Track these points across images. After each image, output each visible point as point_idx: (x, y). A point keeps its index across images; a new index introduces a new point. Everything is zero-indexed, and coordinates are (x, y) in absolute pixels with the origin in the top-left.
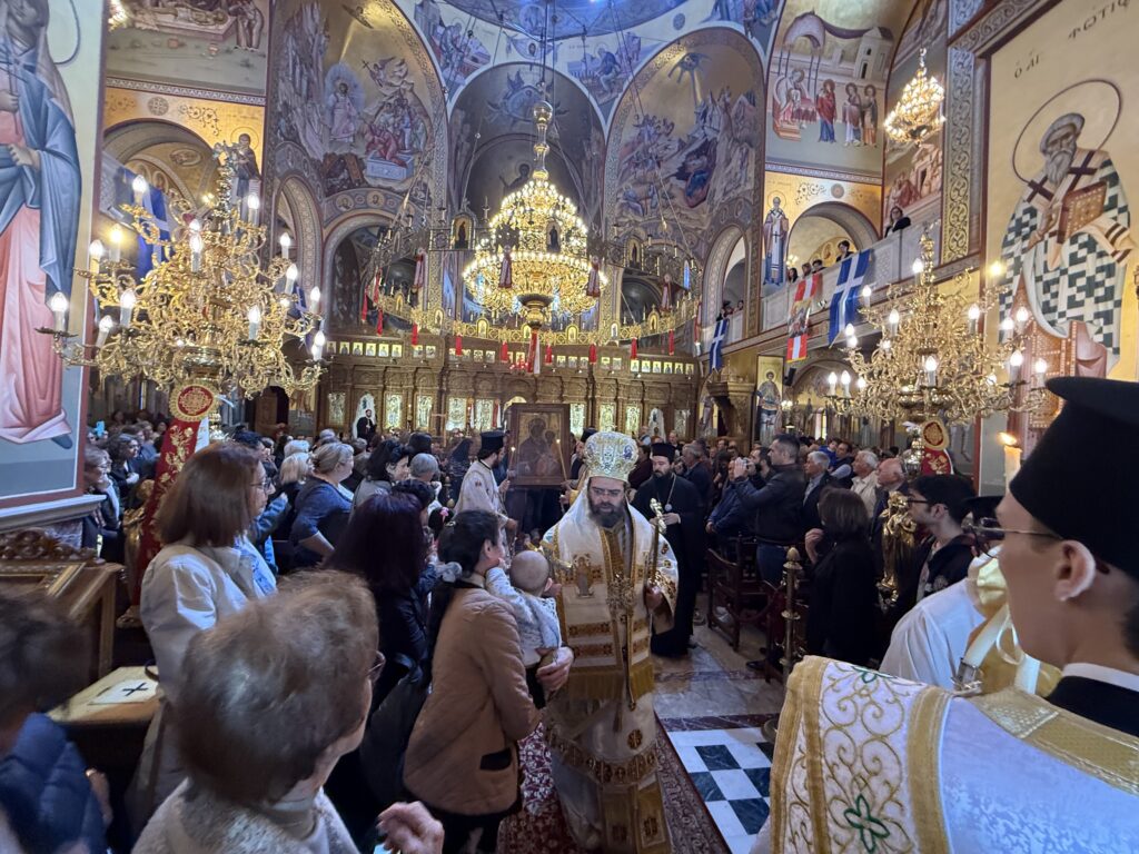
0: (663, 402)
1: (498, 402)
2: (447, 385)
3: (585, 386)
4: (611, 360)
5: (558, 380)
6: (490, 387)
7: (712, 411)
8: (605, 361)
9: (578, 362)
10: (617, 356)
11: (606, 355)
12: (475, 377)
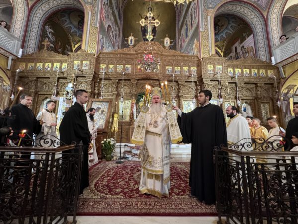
0: (251, 98)
1: (134, 101)
2: (99, 90)
3: (194, 88)
4: (214, 67)
5: (175, 83)
6: (128, 90)
7: (289, 103)
8: (210, 68)
9: (189, 70)
10: (218, 64)
11: (210, 63)
12: (118, 83)
